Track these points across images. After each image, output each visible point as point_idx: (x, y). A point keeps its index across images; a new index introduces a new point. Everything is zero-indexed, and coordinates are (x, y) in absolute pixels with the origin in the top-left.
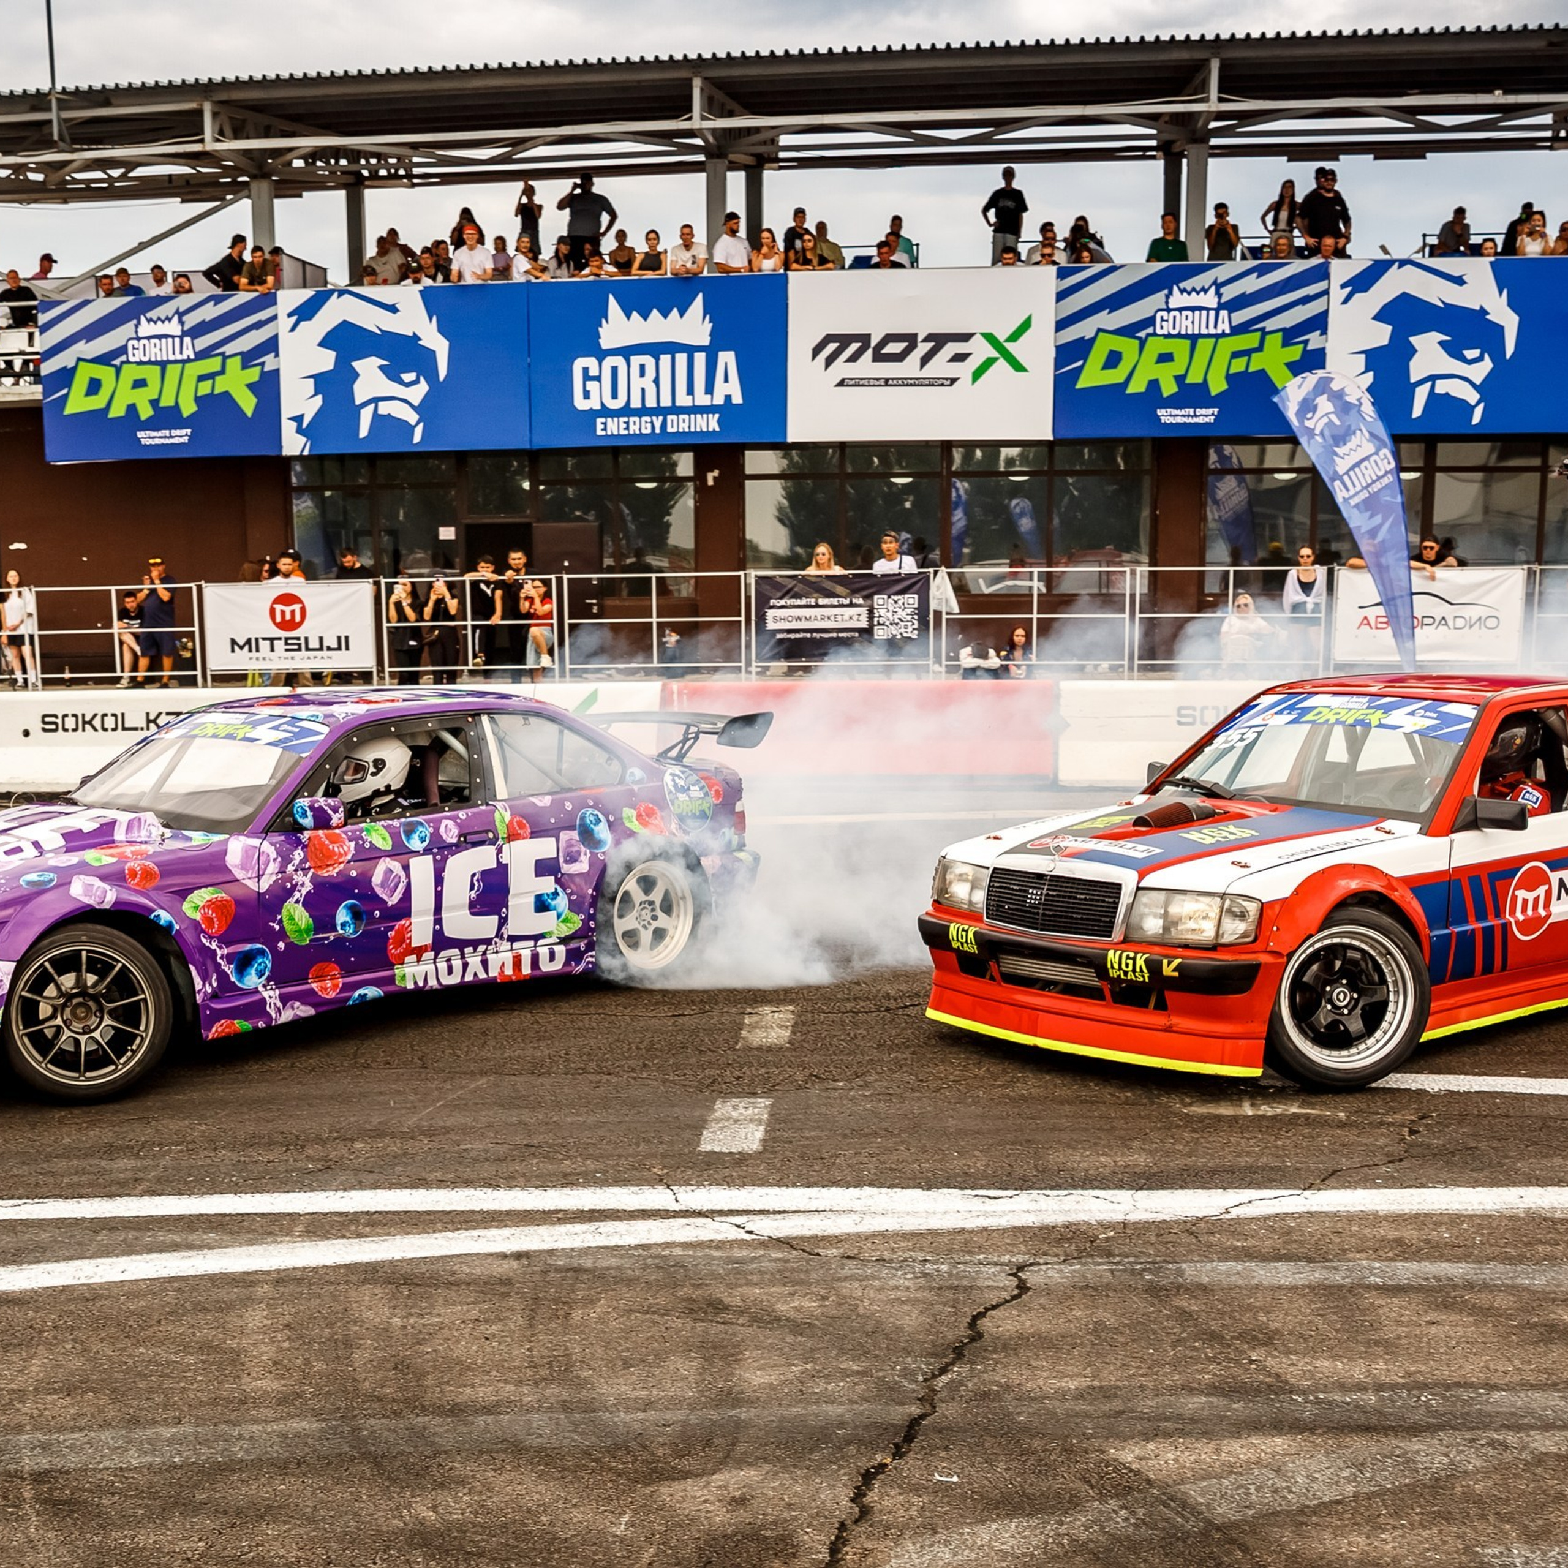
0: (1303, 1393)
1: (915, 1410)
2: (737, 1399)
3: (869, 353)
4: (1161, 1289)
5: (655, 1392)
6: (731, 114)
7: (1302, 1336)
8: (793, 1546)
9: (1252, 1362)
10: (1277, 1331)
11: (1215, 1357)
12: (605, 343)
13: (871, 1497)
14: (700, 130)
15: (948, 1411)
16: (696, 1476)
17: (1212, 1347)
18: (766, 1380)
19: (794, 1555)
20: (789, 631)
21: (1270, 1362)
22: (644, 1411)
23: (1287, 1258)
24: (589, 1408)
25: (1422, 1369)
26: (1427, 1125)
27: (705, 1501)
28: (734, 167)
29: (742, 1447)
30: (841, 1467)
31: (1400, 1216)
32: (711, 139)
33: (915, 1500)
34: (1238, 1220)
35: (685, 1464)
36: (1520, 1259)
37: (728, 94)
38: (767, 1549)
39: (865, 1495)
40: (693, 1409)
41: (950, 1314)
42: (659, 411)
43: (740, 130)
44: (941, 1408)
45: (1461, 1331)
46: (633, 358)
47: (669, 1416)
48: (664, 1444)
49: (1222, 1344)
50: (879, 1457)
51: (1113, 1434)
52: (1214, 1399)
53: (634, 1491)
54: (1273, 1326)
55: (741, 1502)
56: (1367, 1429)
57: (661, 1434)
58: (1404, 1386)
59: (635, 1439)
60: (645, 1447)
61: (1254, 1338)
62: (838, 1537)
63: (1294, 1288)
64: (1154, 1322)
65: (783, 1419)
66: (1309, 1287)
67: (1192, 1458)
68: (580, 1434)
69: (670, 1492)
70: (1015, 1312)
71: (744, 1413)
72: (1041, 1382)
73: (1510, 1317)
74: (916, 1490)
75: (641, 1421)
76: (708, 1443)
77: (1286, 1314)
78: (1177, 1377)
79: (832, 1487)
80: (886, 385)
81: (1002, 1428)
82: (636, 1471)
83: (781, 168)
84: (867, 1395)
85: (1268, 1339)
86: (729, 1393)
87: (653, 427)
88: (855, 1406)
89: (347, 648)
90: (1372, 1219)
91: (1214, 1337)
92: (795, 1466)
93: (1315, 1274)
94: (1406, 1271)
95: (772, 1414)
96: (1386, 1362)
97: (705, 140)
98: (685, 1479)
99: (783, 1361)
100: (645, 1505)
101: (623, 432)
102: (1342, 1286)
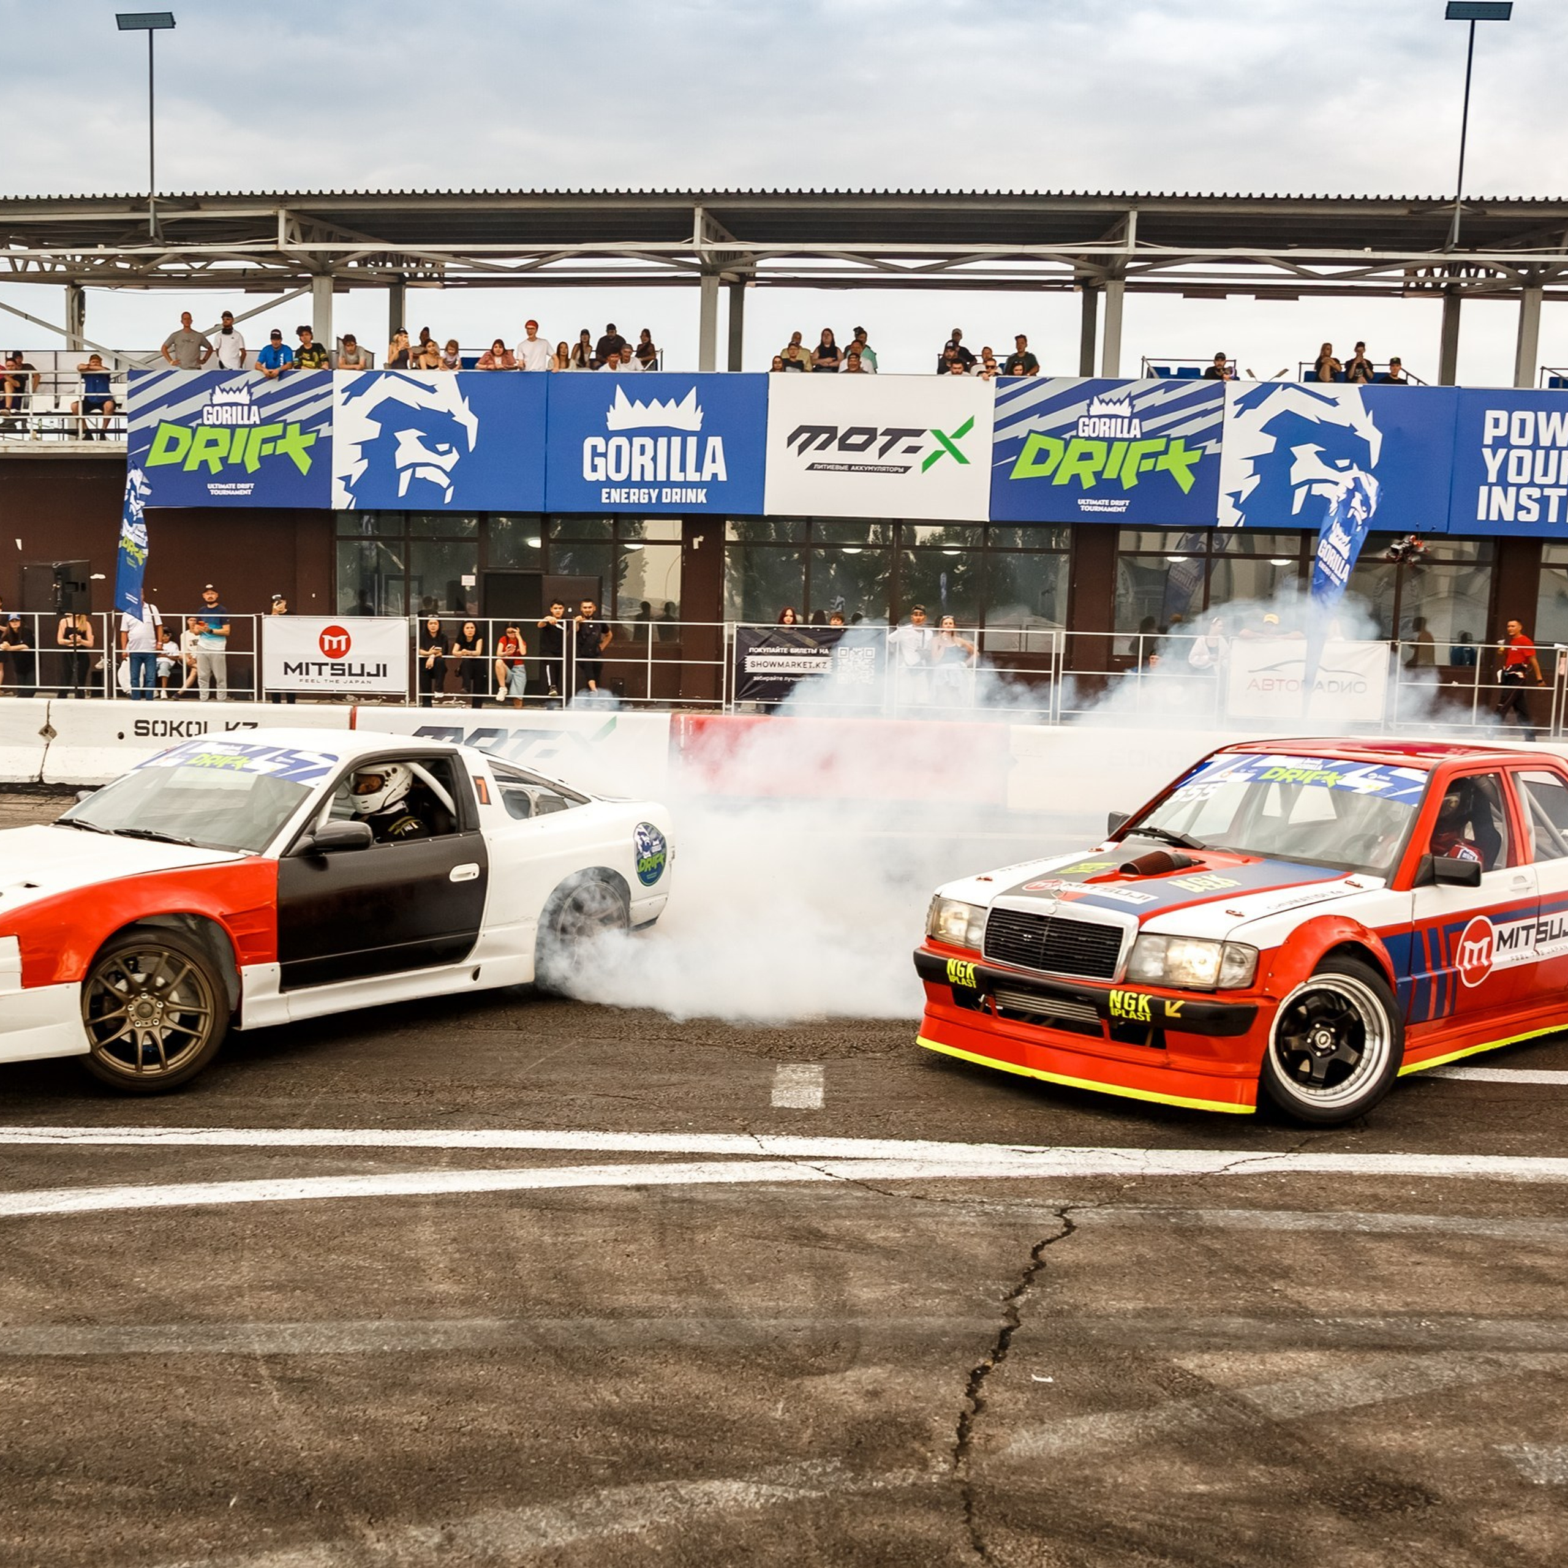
0: (1323, 1317)
1: (1003, 1323)
2: (853, 1311)
3: (836, 443)
4: (1186, 1230)
5: (781, 1303)
6: (722, 240)
7: (1312, 1271)
8: (927, 1431)
9: (1275, 1291)
10: (1290, 1267)
11: (1243, 1286)
12: (612, 426)
13: (983, 1393)
14: (700, 251)
15: (1030, 1325)
16: (832, 1372)
17: (1239, 1279)
18: (873, 1296)
19: (929, 1438)
20: (765, 675)
21: (1290, 1291)
22: (776, 1318)
23: (1285, 1208)
24: (729, 1314)
25: (1418, 1301)
27: (845, 1393)
28: (723, 283)
29: (865, 1350)
30: (952, 1368)
31: (1371, 1176)
32: (707, 260)
33: (1019, 1396)
34: (1236, 1176)
35: (818, 1362)
36: (1479, 1214)
37: (721, 223)
38: (905, 1433)
39: (976, 1391)
40: (816, 1318)
41: (1014, 1247)
42: (655, 484)
43: (728, 252)
44: (1025, 1322)
45: (1443, 1271)
46: (635, 439)
47: (800, 1323)
48: (799, 1346)
49: (1247, 1276)
50: (982, 1361)
51: (1173, 1347)
52: (1251, 1321)
53: (783, 1383)
54: (1287, 1262)
55: (874, 1394)
56: (1382, 1348)
57: (795, 1338)
58: (1404, 1313)
59: (774, 1341)
60: (784, 1348)
61: (1272, 1272)
62: (962, 1425)
63: (1296, 1232)
64: (1186, 1256)
65: (894, 1328)
66: (1308, 1231)
67: (1243, 1367)
68: (728, 1335)
69: (814, 1385)
70: (1068, 1246)
71: (861, 1322)
72: (1103, 1303)
73: (1481, 1260)
74: (1020, 1388)
75: (774, 1326)
76: (836, 1346)
77: (1295, 1253)
78: (1215, 1302)
79: (948, 1384)
80: (850, 470)
81: (1079, 1339)
82: (781, 1367)
83: (757, 285)
84: (960, 1310)
85: (1284, 1273)
86: (844, 1306)
87: (650, 498)
88: (953, 1319)
89: (385, 675)
90: (1349, 1178)
92: (913, 1366)
93: (1311, 1222)
94: (1386, 1221)
95: (886, 1323)
96: (1386, 1294)
97: (702, 259)
98: (824, 1374)
99: (883, 1281)
100: (795, 1395)
101: (624, 501)
102: (1336, 1232)
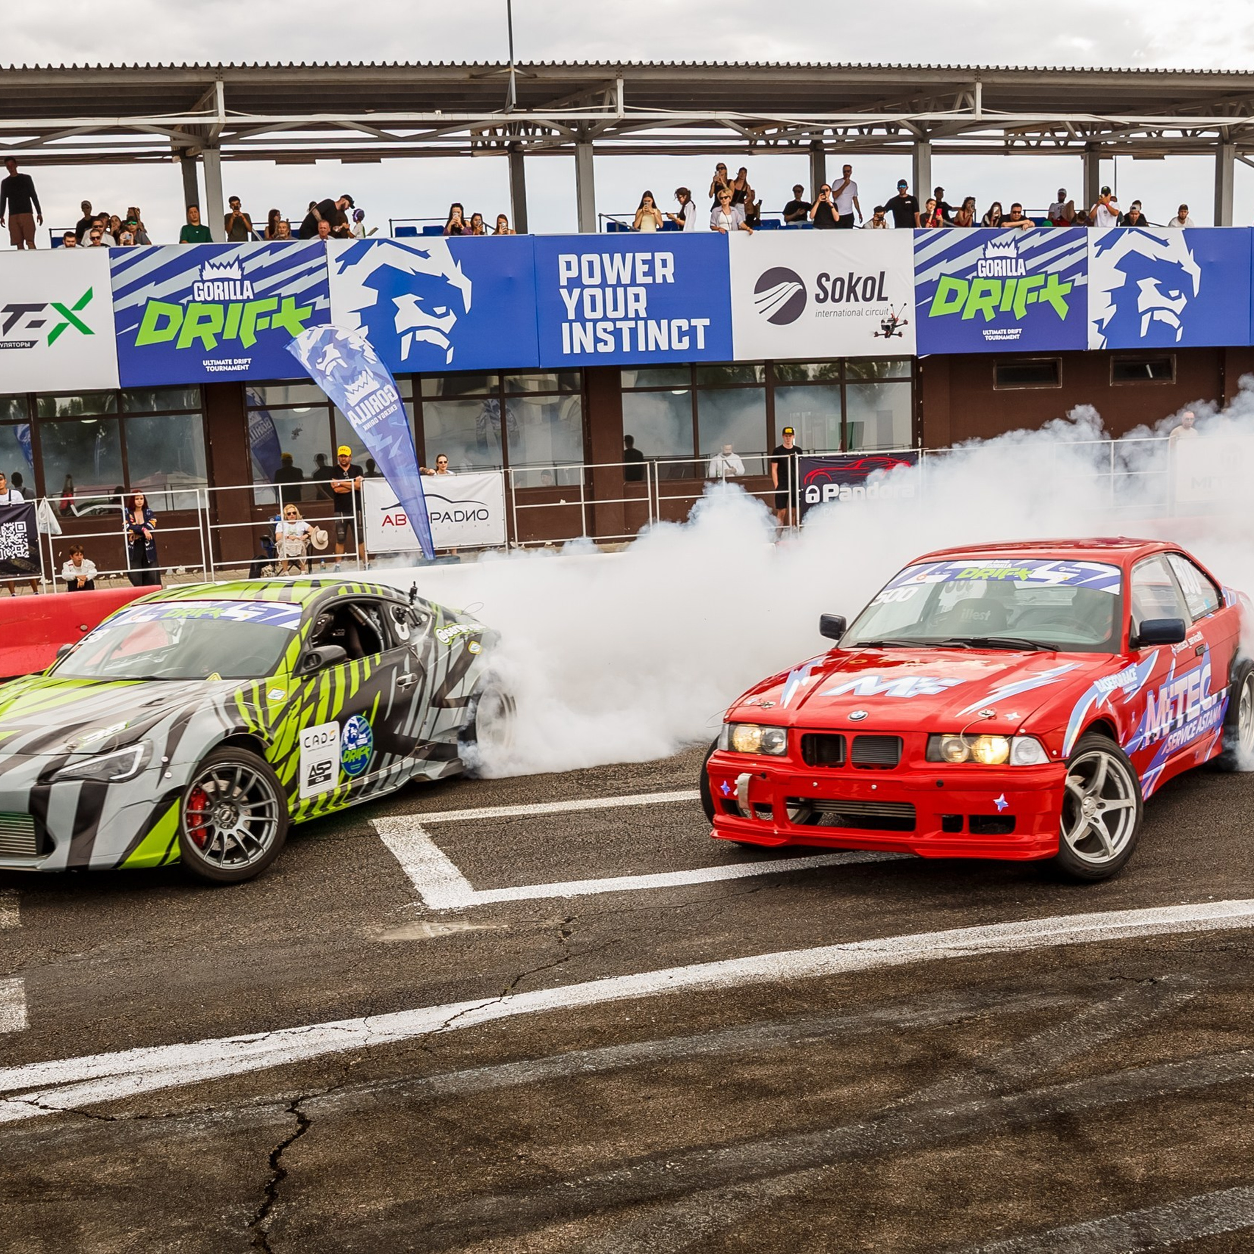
0: (572, 1178)
4: (422, 1103)
7: (551, 1127)
9: (520, 1157)
11: (488, 1159)
17: (482, 1150)
21: (535, 1155)
23: (512, 1059)
25: (657, 1140)
31: (585, 1008)
34: (458, 1032)
36: (692, 1031)
41: (250, 1158)
45: (673, 1101)
49: (490, 1146)
52: (503, 1198)
54: (525, 1121)
56: (636, 1202)
58: (649, 1158)
61: (514, 1136)
63: (527, 1085)
64: (426, 1135)
66: (539, 1082)
70: (305, 1146)
73: (704, 1082)
78: (464, 1183)
85: (525, 1135)
90: (565, 1013)
91: (480, 1141)
93: (538, 1071)
94: (609, 1055)
96: (626, 1139)
102: (564, 1078)
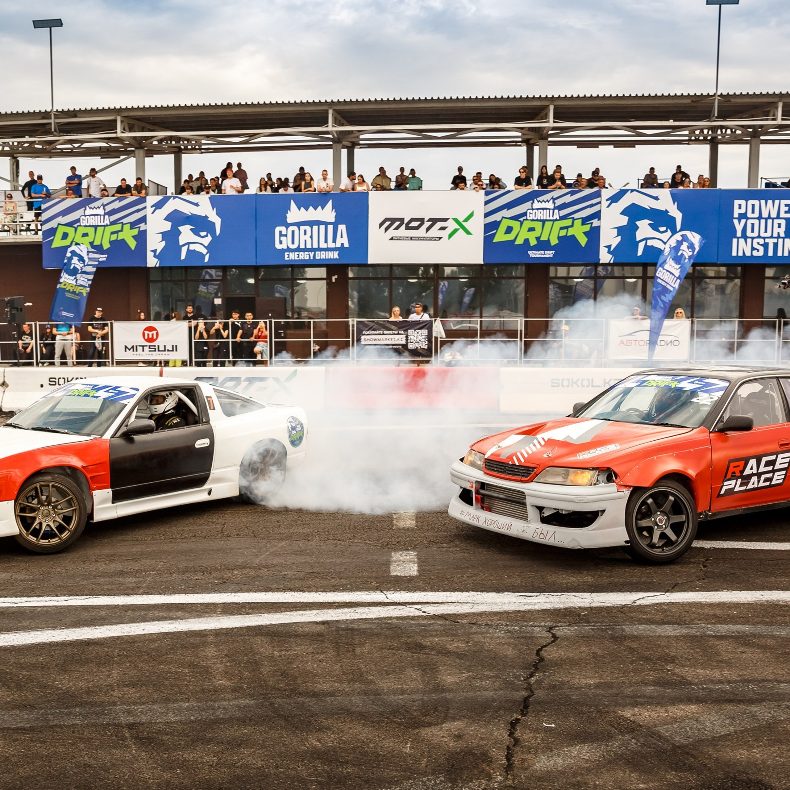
0: (696, 684)
1: (525, 693)
2: (443, 689)
4: (618, 637)
5: (404, 686)
7: (687, 659)
8: (489, 757)
9: (668, 670)
10: (675, 656)
11: (651, 668)
13: (517, 734)
15: (540, 694)
16: (435, 725)
17: (648, 664)
18: (453, 680)
19: (491, 762)
21: (676, 670)
22: (402, 695)
23: (668, 623)
24: (377, 693)
25: (746, 674)
26: (710, 563)
27: (443, 737)
29: (452, 711)
30: (499, 721)
31: (712, 604)
33: (538, 735)
34: (640, 606)
35: (428, 719)
36: (771, 624)
38: (478, 759)
39: (514, 733)
40: (424, 694)
41: (526, 650)
44: (536, 693)
45: (757, 656)
47: (415, 697)
48: (416, 710)
49: (652, 663)
50: (515, 716)
51: (617, 704)
52: (657, 688)
53: (409, 732)
54: (673, 654)
55: (459, 737)
56: (730, 701)
57: (413, 705)
58: (740, 681)
59: (402, 707)
60: (408, 712)
61: (666, 660)
62: (508, 753)
63: (676, 637)
64: (619, 652)
65: (466, 698)
66: (682, 636)
67: (657, 715)
68: (377, 705)
69: (426, 733)
70: (555, 648)
71: (448, 695)
72: (578, 681)
74: (537, 731)
75: (402, 699)
76: (436, 710)
77: (676, 648)
78: (637, 678)
79: (498, 730)
81: (567, 702)
82: (407, 723)
84: (501, 687)
85: (672, 660)
86: (439, 686)
88: (497, 692)
89: (176, 350)
91: (647, 659)
92: (478, 720)
93: (682, 631)
95: (462, 696)
96: (728, 670)
99: (458, 671)
100: (416, 739)
102: (697, 636)
